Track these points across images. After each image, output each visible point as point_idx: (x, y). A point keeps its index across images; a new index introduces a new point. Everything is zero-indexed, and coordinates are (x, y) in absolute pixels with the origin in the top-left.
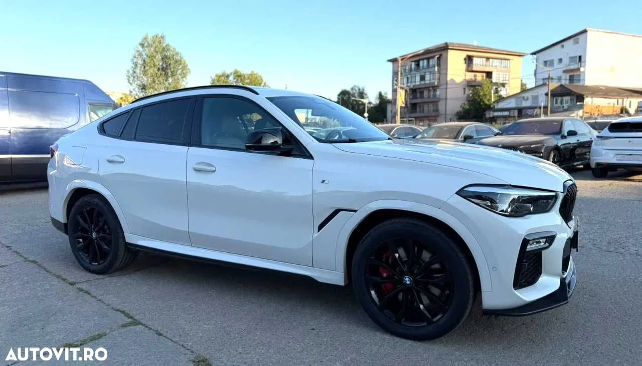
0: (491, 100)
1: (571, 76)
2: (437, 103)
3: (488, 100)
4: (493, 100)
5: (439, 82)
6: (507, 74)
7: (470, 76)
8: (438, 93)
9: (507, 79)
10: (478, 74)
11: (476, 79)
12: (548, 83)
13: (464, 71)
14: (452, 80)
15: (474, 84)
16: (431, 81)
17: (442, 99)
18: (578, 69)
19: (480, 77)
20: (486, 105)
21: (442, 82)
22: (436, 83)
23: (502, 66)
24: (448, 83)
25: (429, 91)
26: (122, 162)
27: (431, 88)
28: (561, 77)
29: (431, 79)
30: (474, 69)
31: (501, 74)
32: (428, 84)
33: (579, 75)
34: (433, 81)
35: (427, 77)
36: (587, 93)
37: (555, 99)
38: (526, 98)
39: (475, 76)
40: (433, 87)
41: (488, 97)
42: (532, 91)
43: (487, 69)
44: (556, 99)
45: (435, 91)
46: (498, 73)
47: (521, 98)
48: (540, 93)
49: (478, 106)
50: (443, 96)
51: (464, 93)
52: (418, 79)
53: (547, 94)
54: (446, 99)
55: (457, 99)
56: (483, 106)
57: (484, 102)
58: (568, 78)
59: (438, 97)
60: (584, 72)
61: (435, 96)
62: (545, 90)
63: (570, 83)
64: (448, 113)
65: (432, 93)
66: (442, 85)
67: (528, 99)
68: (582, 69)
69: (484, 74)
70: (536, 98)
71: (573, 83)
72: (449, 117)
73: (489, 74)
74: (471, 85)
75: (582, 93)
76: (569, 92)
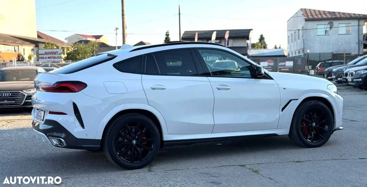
26: (165, 89)
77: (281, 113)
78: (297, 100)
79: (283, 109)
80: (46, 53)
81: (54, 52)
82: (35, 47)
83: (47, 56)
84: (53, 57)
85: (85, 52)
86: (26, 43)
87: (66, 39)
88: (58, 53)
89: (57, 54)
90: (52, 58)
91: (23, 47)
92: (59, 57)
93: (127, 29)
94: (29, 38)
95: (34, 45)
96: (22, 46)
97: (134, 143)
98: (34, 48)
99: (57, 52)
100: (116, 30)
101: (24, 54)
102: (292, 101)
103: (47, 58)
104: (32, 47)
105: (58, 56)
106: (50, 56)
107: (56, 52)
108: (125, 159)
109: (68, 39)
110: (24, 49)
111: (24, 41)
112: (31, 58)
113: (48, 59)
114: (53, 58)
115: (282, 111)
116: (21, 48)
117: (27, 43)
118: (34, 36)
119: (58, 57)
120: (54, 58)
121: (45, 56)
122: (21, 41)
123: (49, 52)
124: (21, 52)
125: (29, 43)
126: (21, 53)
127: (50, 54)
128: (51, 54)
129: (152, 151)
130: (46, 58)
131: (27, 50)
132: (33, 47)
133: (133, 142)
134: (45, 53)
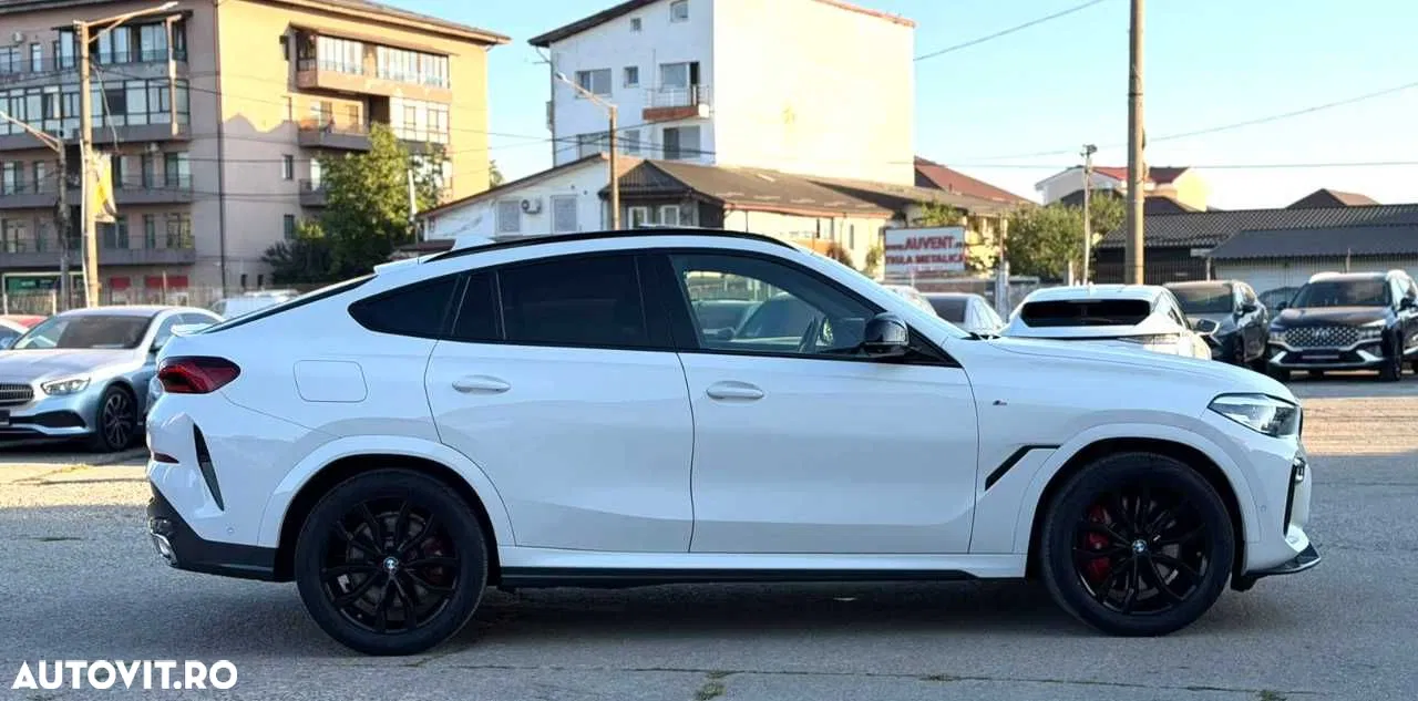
0: (408, 210)
1: (670, 134)
2: (181, 210)
3: (397, 209)
4: (415, 210)
5: (186, 125)
6: (444, 108)
7: (308, 109)
8: (184, 169)
9: (443, 128)
10: (338, 104)
11: (332, 122)
12: (606, 155)
13: (284, 90)
14: (240, 120)
15: (323, 140)
16: (154, 119)
17: (206, 196)
18: (691, 111)
19: (346, 117)
20: (388, 225)
21: (201, 122)
22: (175, 130)
23: (423, 80)
24: (225, 130)
25: (145, 159)
26: (505, 390)
27: (154, 148)
28: (637, 134)
29: (154, 107)
30: (322, 82)
31: (421, 106)
32: (137, 127)
33: (697, 129)
34: (165, 119)
35: (135, 101)
36: (730, 194)
37: (631, 210)
38: (533, 207)
39: (326, 110)
40: (160, 143)
41: (396, 198)
42: (551, 182)
43: (371, 86)
44: (635, 213)
45: (171, 158)
46: (409, 103)
47: (513, 203)
48: (579, 190)
49: (360, 230)
50: (207, 184)
51: (290, 176)
52: (92, 103)
53: (605, 195)
54: (221, 195)
55: (263, 198)
56: (380, 231)
57: (380, 214)
58: (660, 140)
59: (184, 184)
60: (708, 120)
61: (171, 180)
62: (596, 178)
63: (666, 157)
64: (230, 251)
65: (157, 168)
66: (200, 136)
67: (539, 210)
68: (703, 110)
69: (360, 104)
70: (566, 206)
71: (677, 157)
72: (236, 269)
73: (377, 107)
74: (312, 143)
75: (718, 195)
76: (674, 187)
77: (982, 494)
78: (1057, 447)
79: (990, 481)
80: (911, 244)
81: (940, 239)
82: (894, 218)
83: (912, 253)
84: (933, 256)
85: (1064, 235)
86: (859, 206)
87: (1039, 186)
88: (954, 242)
89: (950, 247)
90: (931, 259)
91: (850, 220)
92: (955, 255)
93: (1146, 147)
94: (880, 185)
95: (890, 214)
96: (845, 217)
97: (391, 567)
98: (891, 224)
99: (951, 238)
100: (1088, 154)
101: (852, 246)
102: (1032, 451)
103: (914, 259)
104: (881, 219)
105: (953, 251)
106: (923, 252)
107: (946, 238)
108: (356, 619)
109: (1046, 188)
110: (852, 227)
111: (854, 200)
112: (874, 262)
113: (915, 265)
114: (934, 261)
115: (987, 488)
116: (841, 225)
117: (867, 205)
118: (900, 179)
119: (952, 258)
120: (939, 259)
121: (906, 254)
122: (844, 200)
123: (921, 240)
124: (842, 239)
125: (873, 205)
126: (841, 243)
127: (926, 246)
128: (930, 245)
129: (451, 599)
130: (909, 260)
131: (865, 231)
132: (887, 220)
133: (387, 565)
134: (909, 242)
